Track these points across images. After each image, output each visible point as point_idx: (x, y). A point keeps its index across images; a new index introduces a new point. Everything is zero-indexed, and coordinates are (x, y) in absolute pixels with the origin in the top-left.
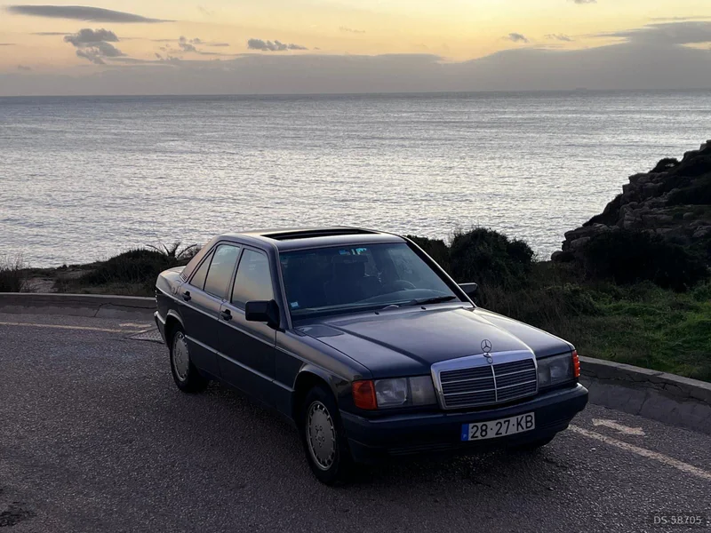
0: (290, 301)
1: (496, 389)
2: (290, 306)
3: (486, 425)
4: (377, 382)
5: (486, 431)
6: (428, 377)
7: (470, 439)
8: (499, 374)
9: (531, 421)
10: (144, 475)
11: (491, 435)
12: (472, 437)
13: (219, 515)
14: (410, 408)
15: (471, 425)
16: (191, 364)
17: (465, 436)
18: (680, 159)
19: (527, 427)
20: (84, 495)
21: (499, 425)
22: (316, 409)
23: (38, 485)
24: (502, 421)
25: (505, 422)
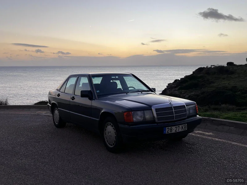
0: (96, 90)
1: (174, 115)
2: (96, 92)
3: (172, 128)
4: (132, 112)
5: (172, 130)
6: (151, 111)
7: (166, 133)
8: (176, 110)
9: (186, 127)
10: (44, 152)
11: (173, 131)
12: (167, 132)
13: (73, 165)
14: (145, 122)
15: (167, 128)
16: (60, 118)
17: (165, 132)
18: (180, 80)
19: (185, 129)
20: (21, 160)
21: (176, 128)
22: (108, 125)
23: (3, 157)
24: (177, 126)
25: (178, 127)
